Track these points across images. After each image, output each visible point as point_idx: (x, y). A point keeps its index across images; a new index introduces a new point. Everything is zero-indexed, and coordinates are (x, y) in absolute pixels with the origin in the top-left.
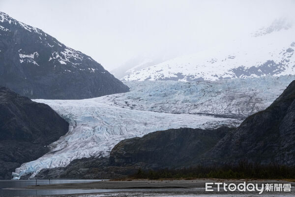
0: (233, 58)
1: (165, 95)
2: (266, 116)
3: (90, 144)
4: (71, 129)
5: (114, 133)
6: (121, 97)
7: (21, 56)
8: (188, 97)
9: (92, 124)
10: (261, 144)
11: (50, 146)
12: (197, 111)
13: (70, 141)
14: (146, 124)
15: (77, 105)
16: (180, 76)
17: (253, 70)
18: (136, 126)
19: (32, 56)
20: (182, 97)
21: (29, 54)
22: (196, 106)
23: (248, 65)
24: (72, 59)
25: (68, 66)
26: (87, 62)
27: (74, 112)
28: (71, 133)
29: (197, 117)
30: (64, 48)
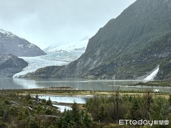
0: (75, 46)
1: (55, 56)
2: (73, 63)
3: (33, 69)
4: (29, 65)
5: (39, 66)
6: (44, 56)
7: (19, 45)
8: (60, 57)
9: (34, 64)
10: (72, 70)
11: (23, 69)
12: (62, 60)
13: (28, 68)
14: (47, 64)
15: (31, 59)
16: (61, 50)
17: (80, 49)
18: (45, 64)
19: (22, 45)
20: (59, 57)
21: (21, 45)
22: (62, 59)
23: (78, 48)
24: (32, 46)
25: (31, 48)
26: (36, 47)
27: (29, 60)
28: (29, 66)
29: (61, 62)
30: (30, 43)
